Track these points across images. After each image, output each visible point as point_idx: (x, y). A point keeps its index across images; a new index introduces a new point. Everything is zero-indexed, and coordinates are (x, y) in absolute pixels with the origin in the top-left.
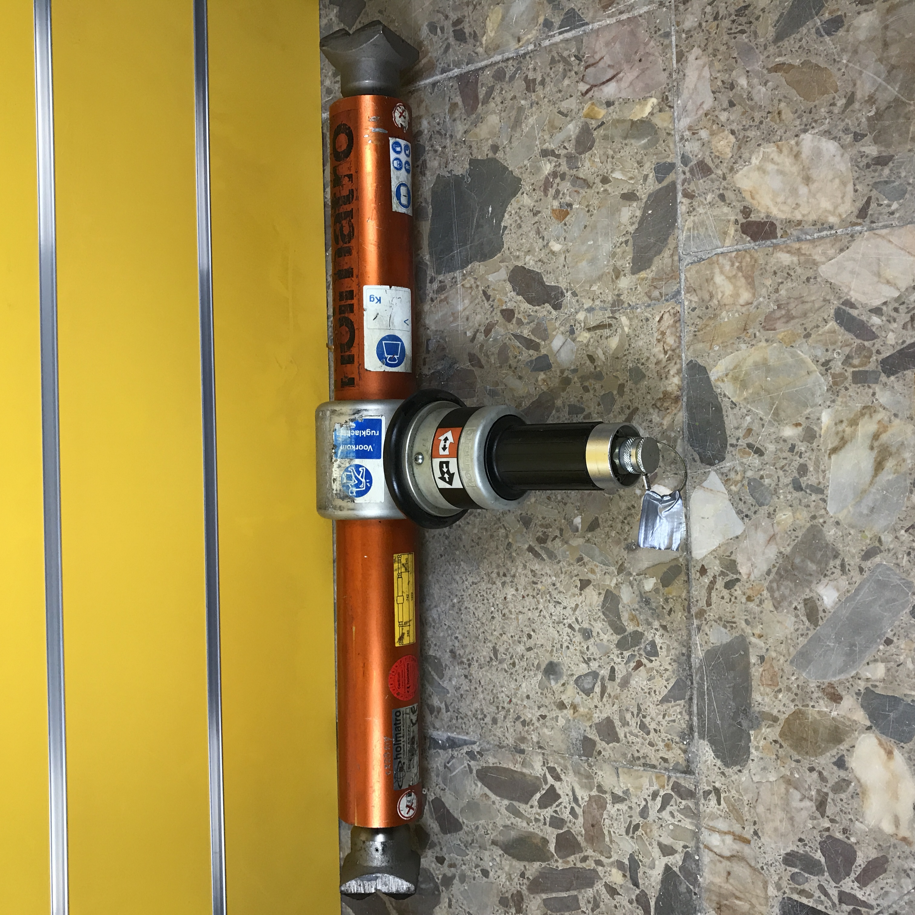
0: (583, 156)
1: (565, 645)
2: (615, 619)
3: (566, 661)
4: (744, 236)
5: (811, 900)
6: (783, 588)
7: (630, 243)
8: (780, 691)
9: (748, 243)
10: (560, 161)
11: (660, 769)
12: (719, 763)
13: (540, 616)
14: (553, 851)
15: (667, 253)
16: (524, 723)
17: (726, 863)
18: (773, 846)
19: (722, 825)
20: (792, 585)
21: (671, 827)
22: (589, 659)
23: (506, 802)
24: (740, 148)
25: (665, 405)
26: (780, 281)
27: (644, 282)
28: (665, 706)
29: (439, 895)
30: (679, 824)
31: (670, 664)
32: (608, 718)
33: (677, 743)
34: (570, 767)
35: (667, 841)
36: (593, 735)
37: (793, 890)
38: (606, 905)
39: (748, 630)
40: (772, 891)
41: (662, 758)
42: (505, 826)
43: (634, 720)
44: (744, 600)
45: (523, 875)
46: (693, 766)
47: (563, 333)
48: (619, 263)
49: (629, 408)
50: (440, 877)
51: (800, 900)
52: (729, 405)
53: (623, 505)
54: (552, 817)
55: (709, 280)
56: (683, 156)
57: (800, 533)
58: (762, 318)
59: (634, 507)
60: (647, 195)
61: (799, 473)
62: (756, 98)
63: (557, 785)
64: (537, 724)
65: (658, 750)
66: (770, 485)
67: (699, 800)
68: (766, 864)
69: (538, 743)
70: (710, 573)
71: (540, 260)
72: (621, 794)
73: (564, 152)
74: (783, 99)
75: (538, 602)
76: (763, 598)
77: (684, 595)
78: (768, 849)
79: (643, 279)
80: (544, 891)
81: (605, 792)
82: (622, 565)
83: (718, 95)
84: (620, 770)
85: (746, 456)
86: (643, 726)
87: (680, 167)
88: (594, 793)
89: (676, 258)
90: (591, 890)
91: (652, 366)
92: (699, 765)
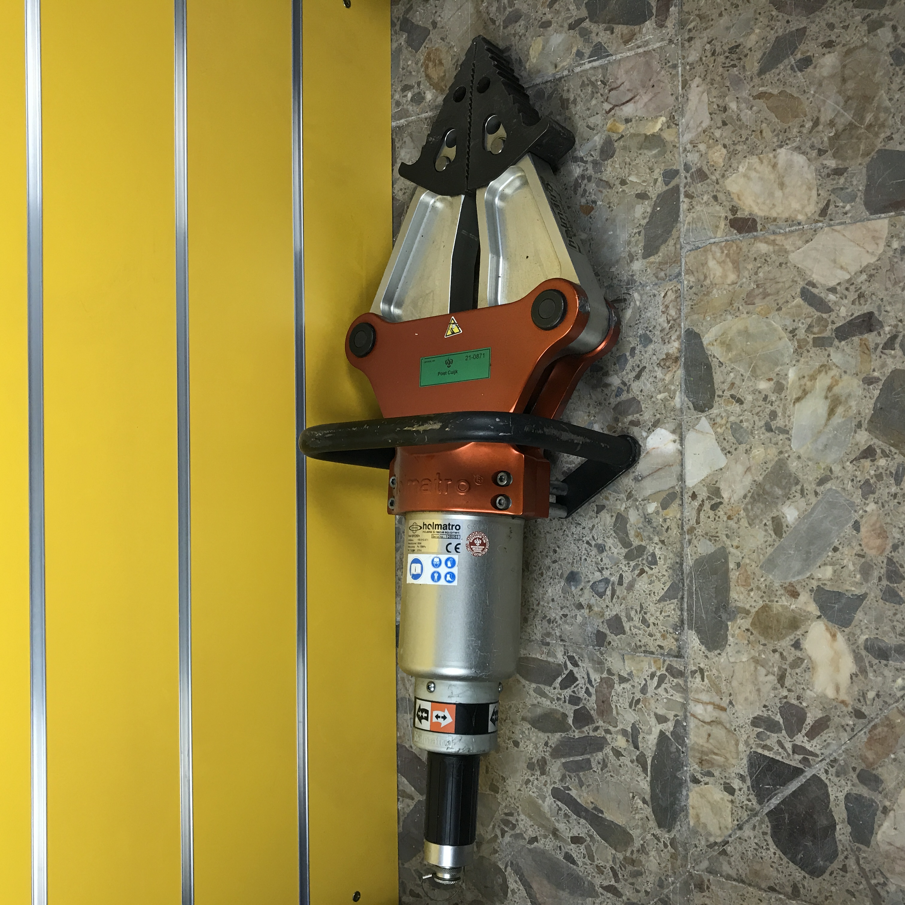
0: (606, 162)
1: (583, 558)
2: (624, 536)
3: (584, 570)
4: (732, 229)
5: (772, 752)
6: (755, 509)
7: (643, 232)
8: (752, 590)
9: (735, 235)
10: (587, 166)
11: (657, 654)
12: (703, 648)
13: (563, 535)
14: (571, 724)
15: (671, 242)
16: (549, 621)
17: (707, 727)
18: (744, 712)
19: (704, 697)
20: (762, 506)
21: (665, 700)
22: (603, 569)
23: (534, 685)
24: (730, 159)
25: (667, 364)
26: (759, 265)
27: (653, 265)
28: (662, 605)
30: (672, 698)
31: (666, 570)
32: (617, 615)
33: (670, 633)
34: (586, 656)
35: (661, 711)
36: (605, 629)
37: (758, 745)
38: (612, 765)
39: (728, 543)
40: (742, 747)
41: (659, 646)
42: (533, 705)
43: (637, 616)
44: (725, 519)
45: (546, 744)
46: (683, 652)
48: (633, 250)
49: (638, 367)
51: (763, 753)
52: (717, 364)
54: (570, 696)
55: (704, 264)
56: (685, 165)
57: (770, 465)
58: (744, 295)
60: (656, 195)
61: (770, 418)
62: (744, 119)
63: (575, 670)
64: (559, 622)
65: (656, 640)
66: (748, 427)
67: (687, 678)
68: (738, 726)
69: (560, 636)
70: (700, 498)
72: (626, 676)
73: (592, 158)
74: (764, 120)
75: (563, 524)
76: (740, 517)
77: (678, 516)
78: (740, 715)
79: (652, 263)
80: (563, 756)
81: (614, 675)
82: (630, 492)
83: (714, 116)
84: (625, 656)
85: (730, 405)
86: (644, 621)
87: (683, 173)
88: (605, 675)
89: (678, 246)
90: (601, 753)
91: (657, 333)
92: (688, 651)
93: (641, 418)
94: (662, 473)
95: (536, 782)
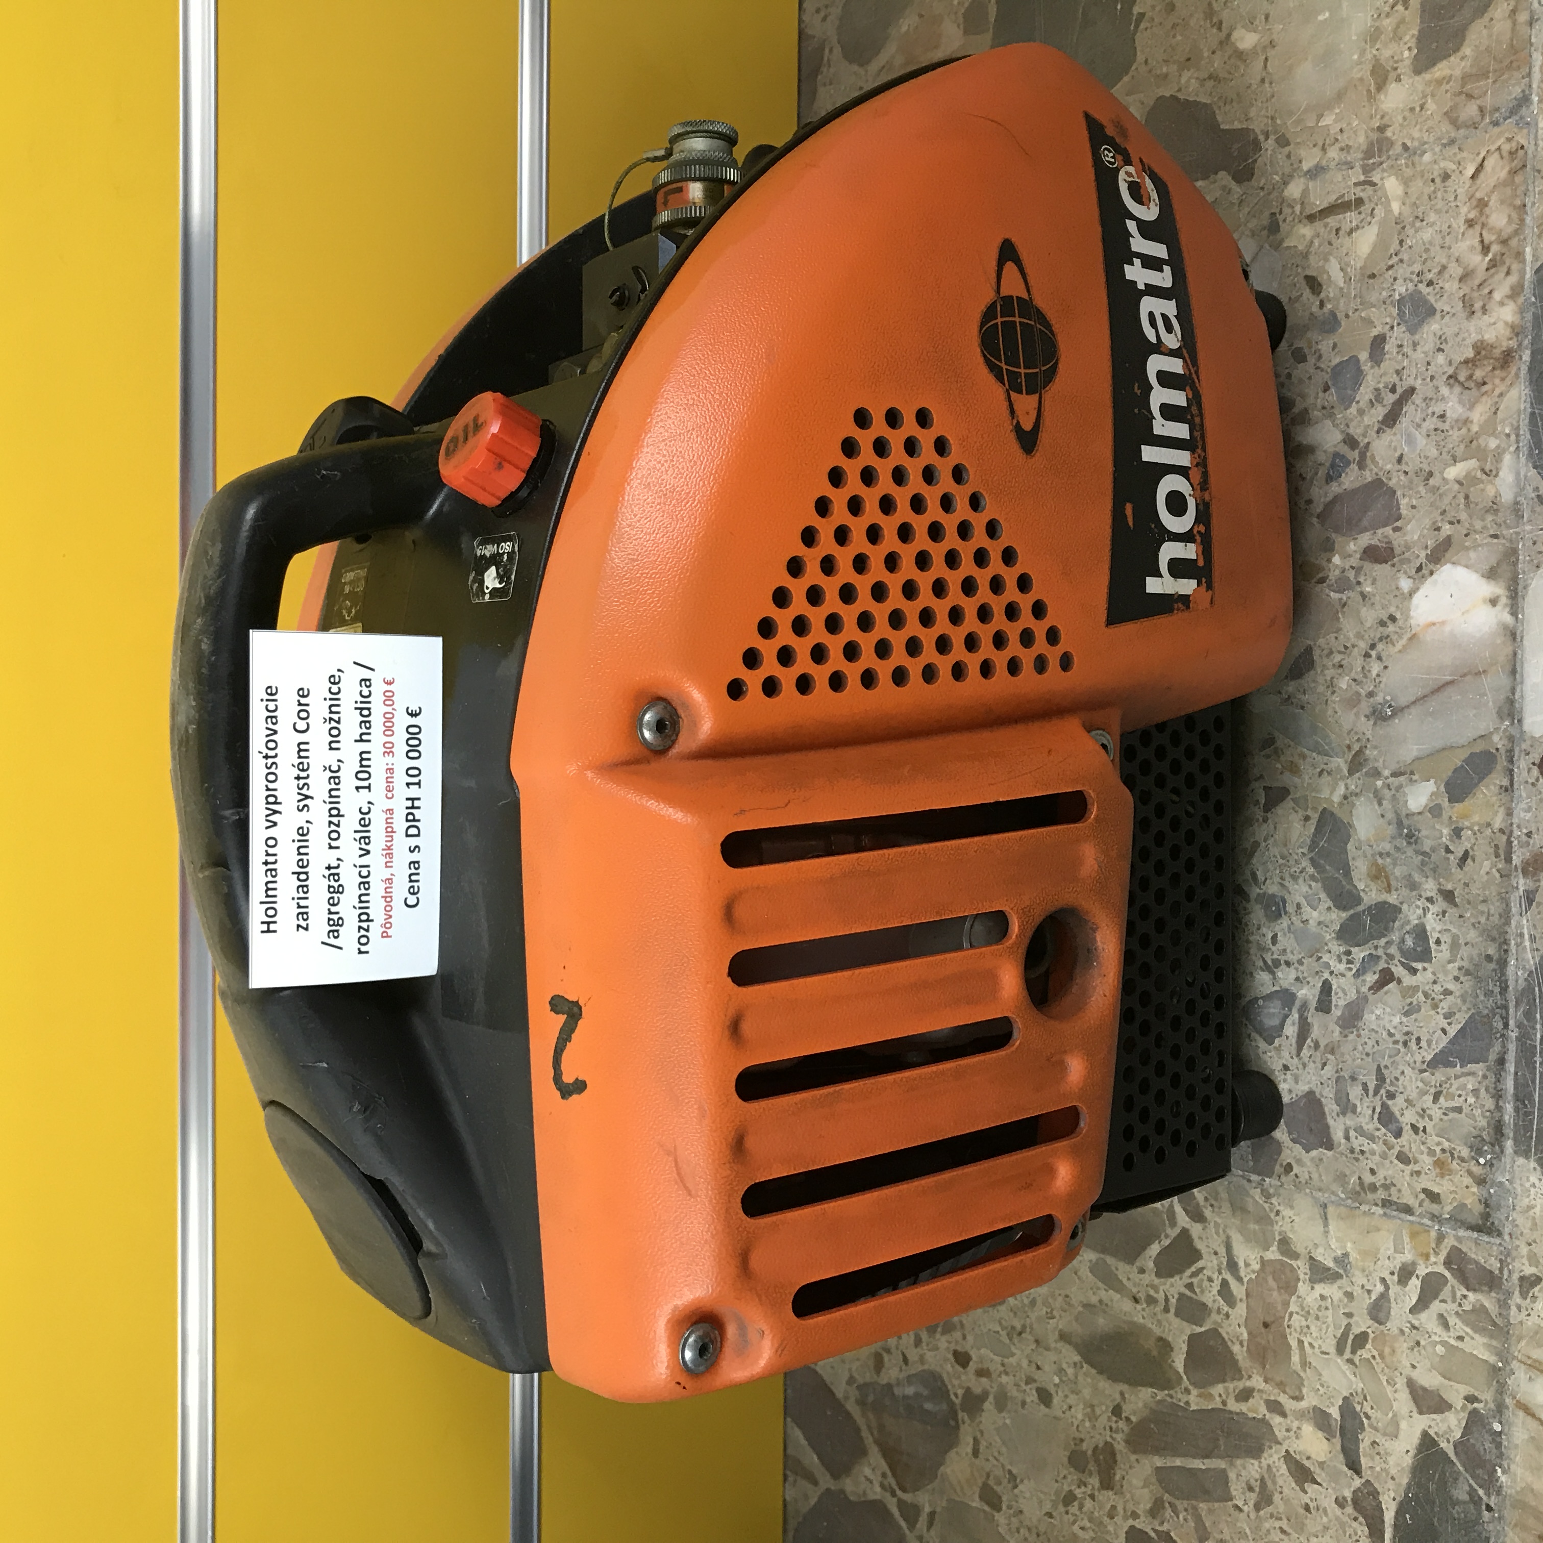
2: (1339, 875)
11: (1421, 1216)
14: (1181, 1370)
15: (1500, 10)
22: (1277, 963)
23: (1093, 1257)
25: (1479, 374)
27: (1445, 87)
28: (1440, 1075)
29: (957, 1427)
30: (1460, 1344)
31: (1456, 979)
32: (1310, 1094)
33: (1463, 1160)
34: (1223, 1195)
35: (1429, 1379)
38: (1286, 1501)
41: (1425, 1191)
42: (1087, 1306)
43: (1367, 1102)
45: (1117, 1411)
46: (1498, 1217)
47: (1253, 234)
48: (1386, 54)
49: (1393, 390)
50: (960, 1392)
53: (1369, 616)
54: (1181, 1295)
59: (1393, 618)
63: (1195, 1229)
65: (1418, 1173)
67: (1509, 1294)
71: (1210, 77)
72: (1330, 1264)
77: (1498, 822)
79: (1439, 82)
80: (1157, 1451)
81: (1296, 1256)
82: (1360, 752)
84: (1331, 1209)
86: (1386, 1118)
88: (1273, 1254)
89: (1523, 17)
90: (1256, 1463)
91: (1451, 286)
92: (1514, 1215)
93: (1398, 540)
94: (1453, 695)
95: (1088, 1504)
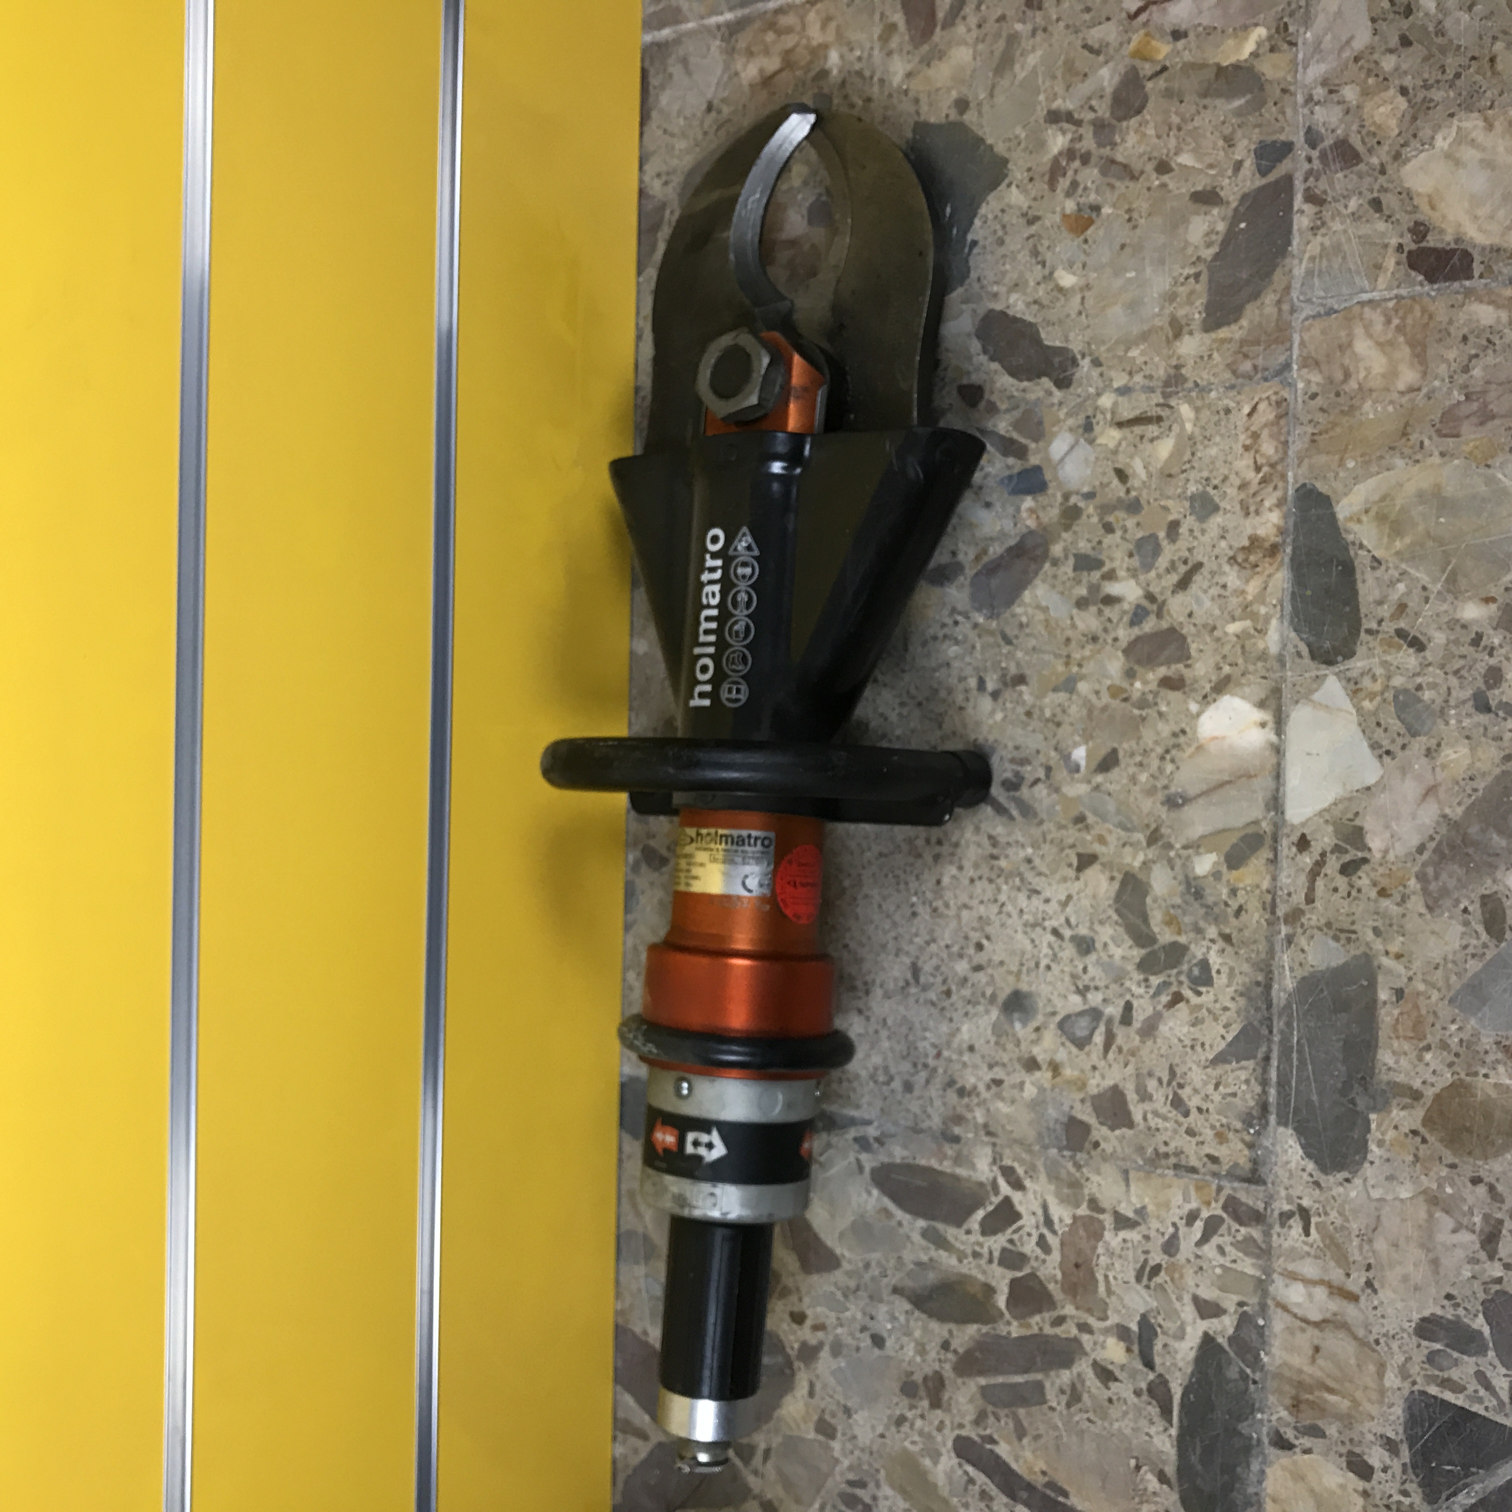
0: (1125, 124)
1: (1044, 962)
2: (1139, 922)
3: (1044, 990)
4: (1413, 273)
5: (1461, 1396)
6: (1444, 876)
7: (1204, 278)
8: (1428, 1048)
9: (1419, 285)
10: (1081, 131)
11: (1205, 1174)
12: (1311, 1166)
13: (1000, 913)
14: (1003, 1307)
15: (1269, 298)
16: (962, 1092)
17: (1311, 1331)
18: (1399, 1305)
19: (1309, 1269)
20: (1460, 871)
21: (1218, 1271)
22: (1087, 988)
23: (921, 1223)
24: (1414, 119)
25: (1252, 558)
26: (1473, 352)
27: (1226, 346)
28: (1219, 1070)
29: (793, 1375)
30: (1234, 1266)
31: (1233, 999)
32: (1115, 1087)
33: (1237, 1131)
34: (1041, 1168)
35: (1208, 1293)
36: (1086, 1115)
37: (1430, 1379)
38: (1092, 1397)
39: (1378, 945)
40: (1391, 1379)
41: (1208, 1156)
42: (919, 1264)
43: (1162, 1092)
44: (1373, 894)
45: (946, 1346)
46: (1263, 1171)
47: (1071, 430)
48: (1181, 313)
49: (1185, 562)
50: (796, 1346)
51: (1440, 1395)
52: (1368, 561)
53: (1165, 729)
54: (1004, 1250)
55: (1345, 347)
56: (1309, 131)
57: (1481, 784)
58: (1436, 417)
59: (1183, 732)
60: (1238, 196)
61: (1486, 682)
62: (1451, 34)
63: (1017, 1197)
64: (985, 1094)
65: (1203, 1143)
66: (1433, 702)
67: (1271, 1227)
68: (1385, 1335)
69: (986, 1126)
70: (1316, 848)
71: (1035, 302)
72: (1131, 1215)
73: (1091, 116)
74: (1500, 36)
75: (999, 890)
76: (1407, 891)
77: (1265, 885)
78: (1390, 1311)
79: (1223, 341)
80: (981, 1373)
81: (1102, 1211)
82: (1157, 830)
83: (1383, 26)
84: (1132, 1175)
85: (1393, 650)
86: (1177, 1103)
87: (1302, 150)
88: (1083, 1211)
89: (1286, 307)
90: (1067, 1372)
91: (1232, 492)
92: (1276, 1168)
93: (1188, 674)
94: (1232, 791)
95: (919, 1423)
